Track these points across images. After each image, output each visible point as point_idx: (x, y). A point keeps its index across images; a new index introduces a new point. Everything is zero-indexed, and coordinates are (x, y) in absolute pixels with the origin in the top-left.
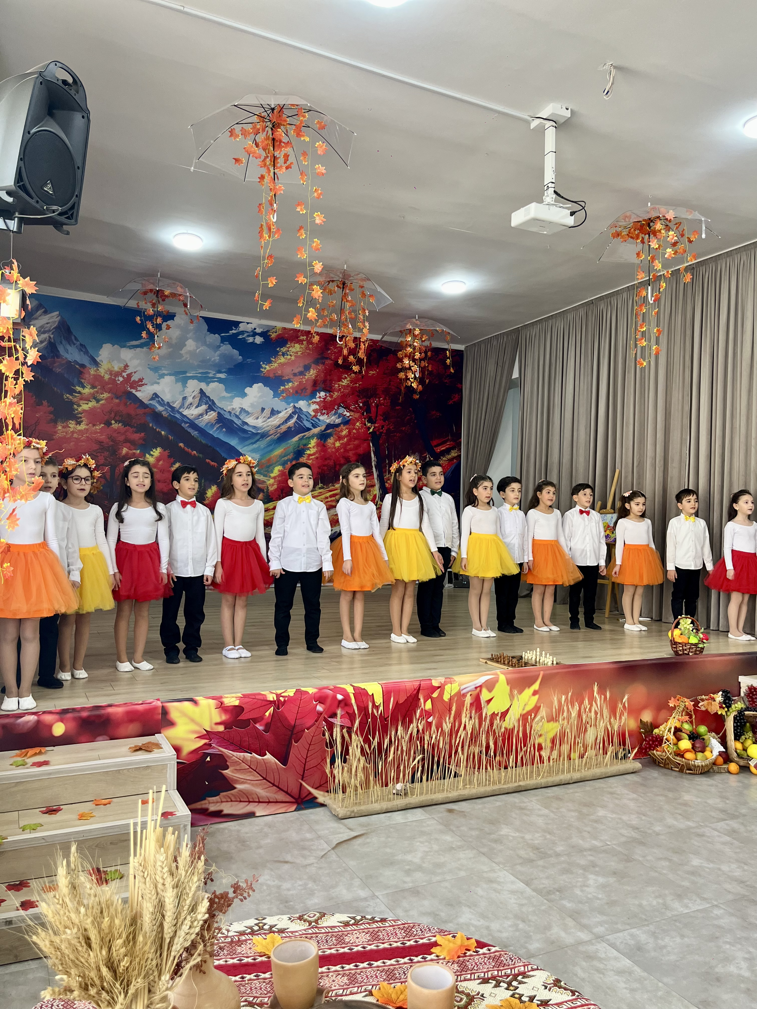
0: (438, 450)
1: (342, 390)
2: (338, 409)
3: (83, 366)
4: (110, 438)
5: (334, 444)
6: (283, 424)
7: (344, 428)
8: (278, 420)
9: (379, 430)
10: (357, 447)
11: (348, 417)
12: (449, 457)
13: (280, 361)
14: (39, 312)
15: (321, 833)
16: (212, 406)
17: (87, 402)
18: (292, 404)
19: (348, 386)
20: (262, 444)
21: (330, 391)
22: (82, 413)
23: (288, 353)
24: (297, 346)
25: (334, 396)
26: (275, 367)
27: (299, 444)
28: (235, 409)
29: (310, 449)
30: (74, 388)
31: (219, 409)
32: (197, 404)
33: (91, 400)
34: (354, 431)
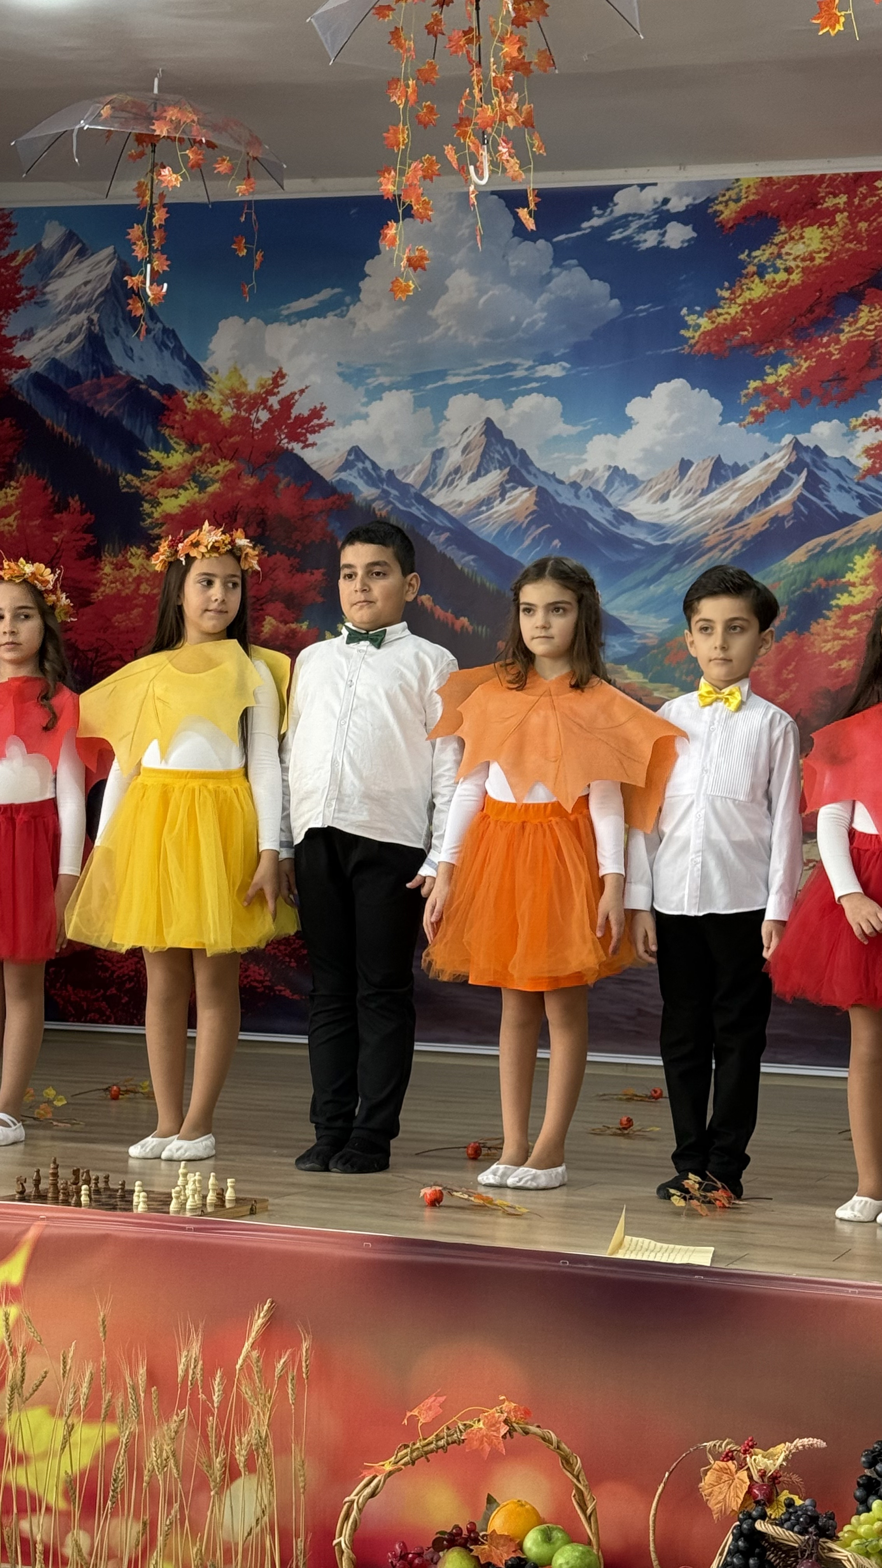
3: (169, 391)
6: (752, 508)
8: (735, 496)
13: (747, 295)
16: (519, 471)
17: (174, 491)
18: (787, 439)
20: (681, 580)
22: (162, 524)
23: (779, 262)
24: (813, 233)
26: (733, 319)
27: (810, 573)
28: (593, 473)
29: (851, 588)
30: (145, 455)
31: (543, 477)
32: (474, 470)
33: (186, 484)
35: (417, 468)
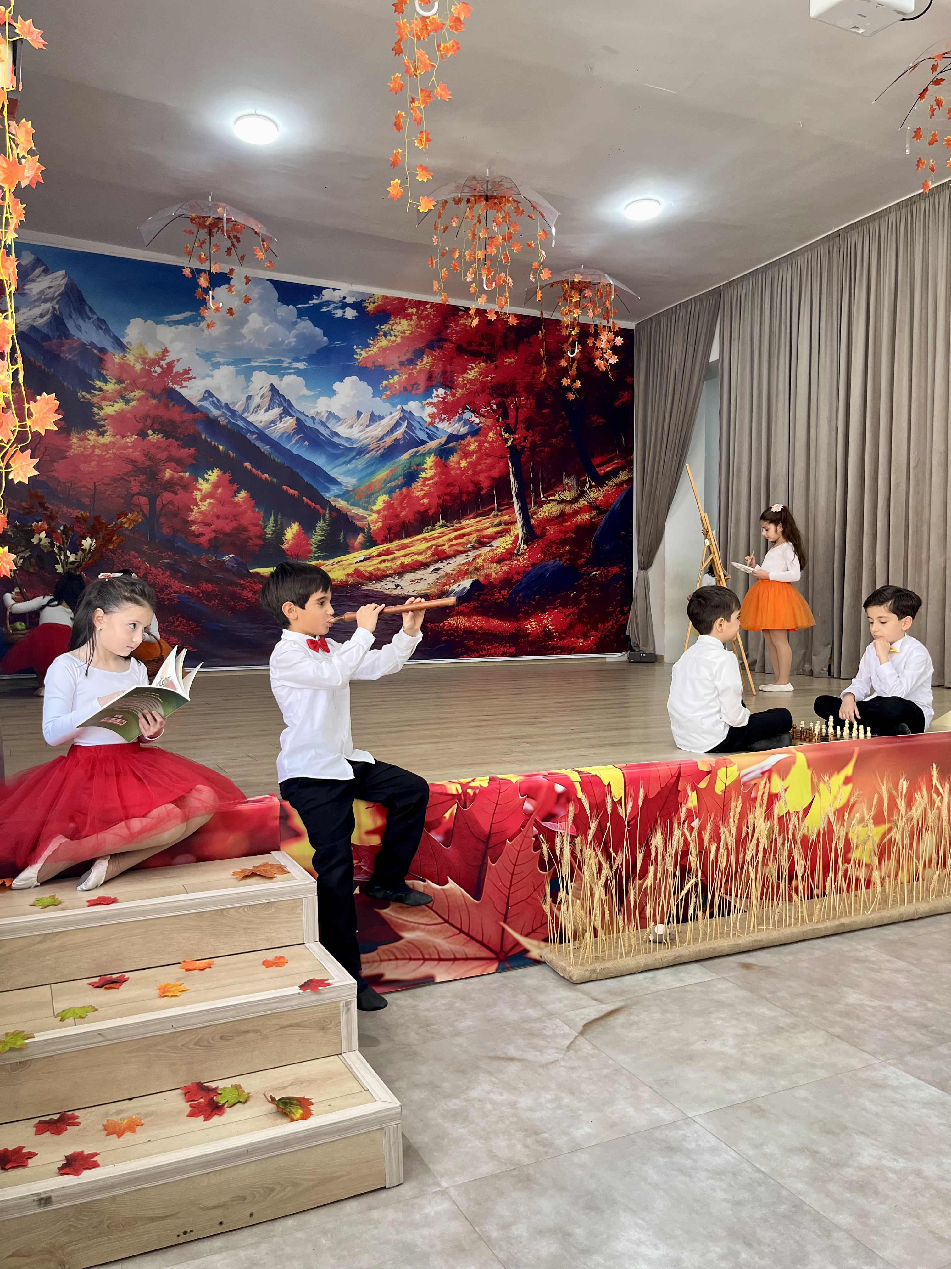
0: (602, 471)
1: (468, 386)
2: (463, 412)
3: (103, 351)
4: (147, 455)
5: (459, 463)
6: (387, 434)
7: (473, 440)
8: (381, 428)
9: (520, 442)
10: (491, 467)
11: (478, 424)
12: (617, 480)
13: (380, 344)
14: (37, 271)
15: (551, 1007)
16: (288, 409)
17: (111, 403)
18: (399, 407)
19: (476, 380)
20: (360, 463)
21: (451, 388)
22: (105, 420)
23: (392, 332)
24: (404, 322)
25: (458, 395)
26: (375, 353)
27: (411, 463)
28: (320, 413)
29: (426, 471)
30: (92, 383)
31: (298, 413)
32: (267, 407)
33: (117, 400)
34: (486, 445)
35: (239, 404)
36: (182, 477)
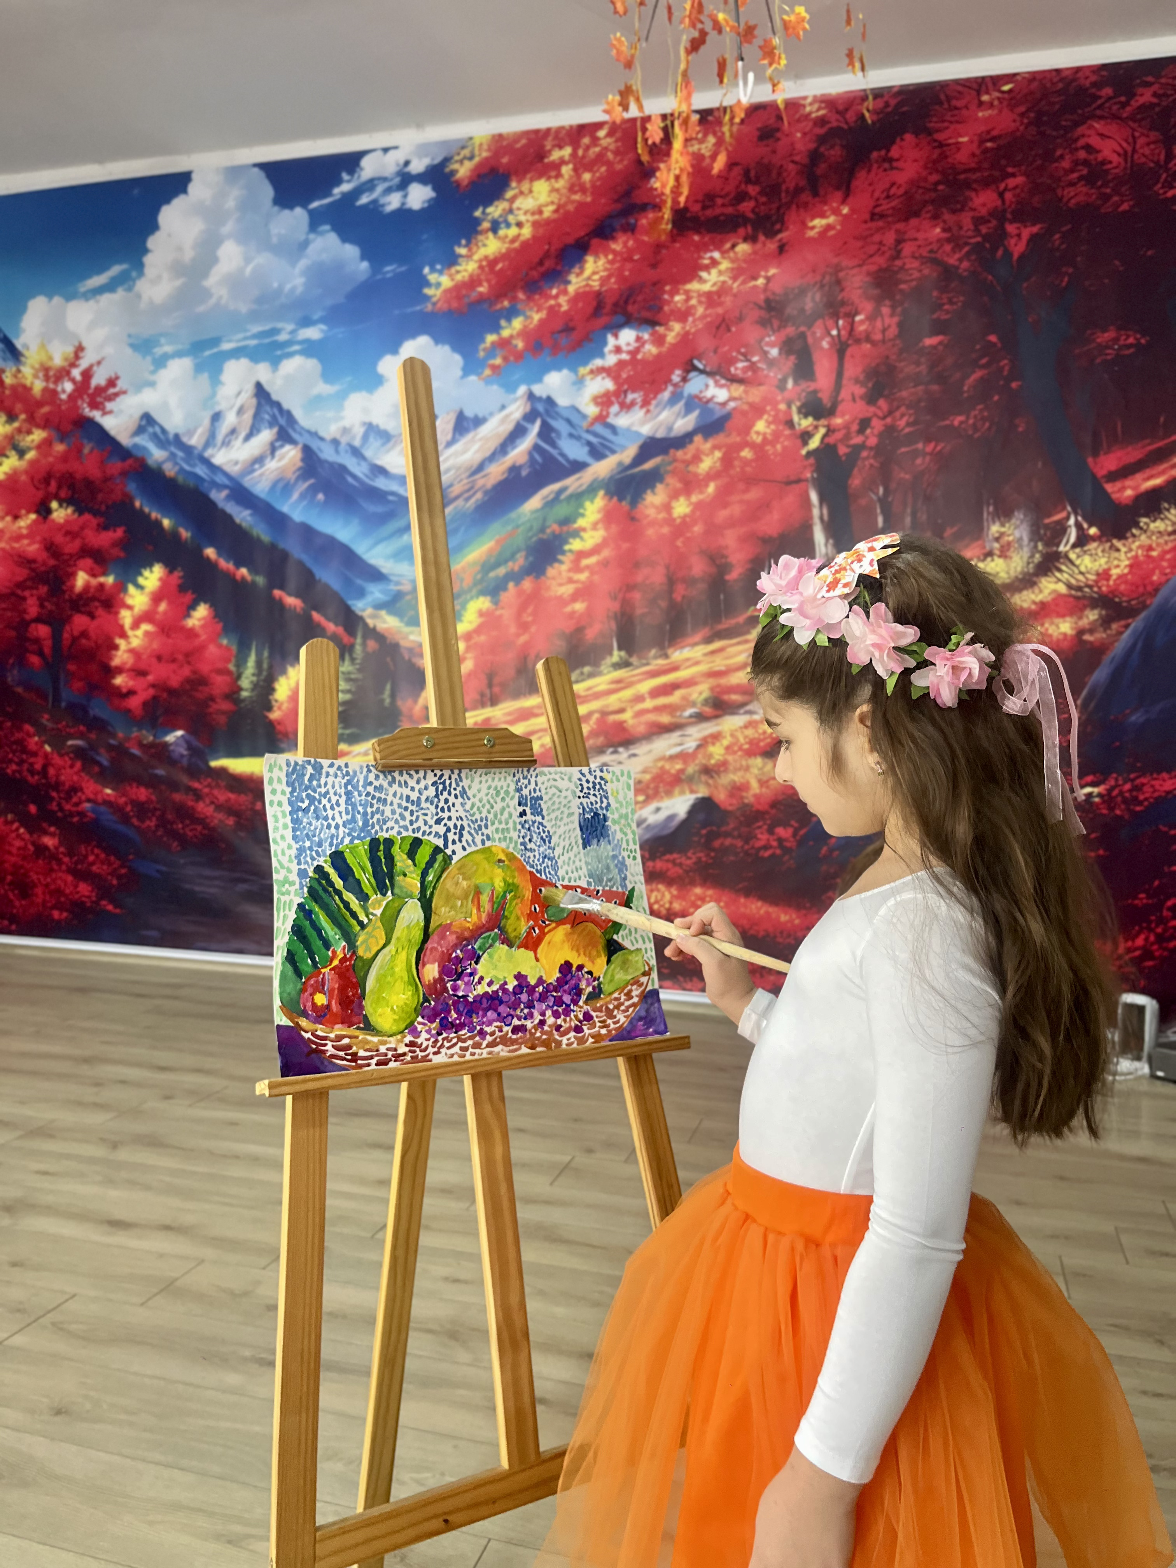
0: (1125, 492)
1: (700, 310)
2: (685, 380)
4: (50, 547)
5: (667, 507)
6: (492, 458)
7: (708, 445)
8: (476, 446)
9: (847, 436)
11: (724, 404)
13: (483, 251)
16: (286, 430)
18: (522, 390)
19: (722, 291)
23: (511, 219)
24: (541, 186)
25: (671, 338)
26: (471, 276)
27: (545, 520)
28: (350, 430)
29: (582, 534)
31: (307, 436)
32: (248, 430)
33: (8, 453)
34: (746, 453)
35: (200, 431)
36: (102, 586)
